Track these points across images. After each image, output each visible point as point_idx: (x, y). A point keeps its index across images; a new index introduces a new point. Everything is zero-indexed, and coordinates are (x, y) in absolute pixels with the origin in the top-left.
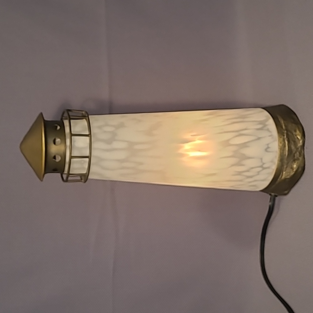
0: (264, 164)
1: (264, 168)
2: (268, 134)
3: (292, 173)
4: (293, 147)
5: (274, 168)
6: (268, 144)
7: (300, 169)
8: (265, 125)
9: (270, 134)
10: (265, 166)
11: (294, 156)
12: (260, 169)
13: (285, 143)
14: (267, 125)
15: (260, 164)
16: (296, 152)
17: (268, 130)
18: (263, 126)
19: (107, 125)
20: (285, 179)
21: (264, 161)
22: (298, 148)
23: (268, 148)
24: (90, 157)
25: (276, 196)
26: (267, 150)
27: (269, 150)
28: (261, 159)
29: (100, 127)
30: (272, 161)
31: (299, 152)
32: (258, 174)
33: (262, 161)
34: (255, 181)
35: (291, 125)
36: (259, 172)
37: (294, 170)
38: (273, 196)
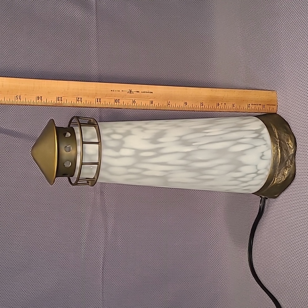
0: (259, 170)
1: (259, 175)
2: (263, 142)
3: (284, 179)
4: (285, 155)
5: (267, 173)
6: (263, 152)
7: (291, 176)
8: (261, 135)
9: (264, 143)
10: (259, 172)
11: (286, 164)
12: (255, 175)
13: (278, 151)
14: (262, 134)
15: (255, 171)
16: (287, 160)
17: (263, 139)
18: (258, 135)
19: (115, 133)
20: (276, 184)
21: (259, 168)
22: (290, 156)
23: (263, 155)
24: (99, 164)
25: (267, 198)
26: (262, 157)
27: (263, 158)
28: (256, 166)
29: (108, 135)
30: (266, 168)
31: (290, 160)
32: (253, 180)
33: (257, 168)
34: (249, 185)
35: (284, 134)
36: (253, 178)
37: (286, 177)
38: (263, 198)
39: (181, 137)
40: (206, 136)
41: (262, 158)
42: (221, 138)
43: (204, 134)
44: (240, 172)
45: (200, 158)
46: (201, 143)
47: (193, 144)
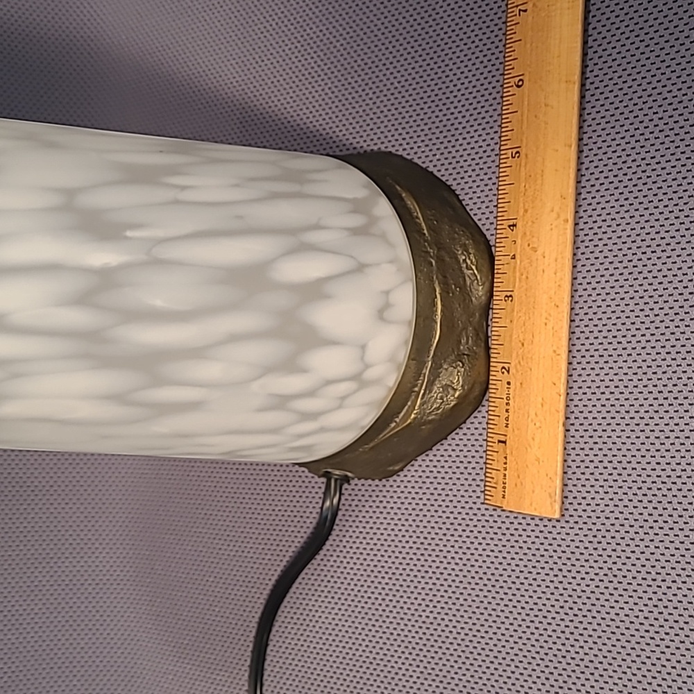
0: (367, 366)
1: (364, 385)
5: (392, 380)
6: (387, 293)
9: (390, 253)
10: (367, 375)
12: (352, 386)
13: (434, 289)
14: (378, 219)
15: (356, 368)
16: (464, 328)
18: (367, 220)
21: (369, 357)
22: (473, 314)
23: (387, 305)
25: (347, 480)
26: (383, 313)
28: (363, 347)
31: (475, 329)
32: (340, 407)
33: (362, 358)
34: (322, 430)
35: (451, 227)
36: (343, 398)
37: (457, 394)
38: (336, 480)
39: (70, 193)
40: (177, 202)
41: (386, 314)
42: (240, 217)
43: (171, 194)
44: (304, 371)
45: (159, 303)
46: (159, 233)
47: (129, 233)
